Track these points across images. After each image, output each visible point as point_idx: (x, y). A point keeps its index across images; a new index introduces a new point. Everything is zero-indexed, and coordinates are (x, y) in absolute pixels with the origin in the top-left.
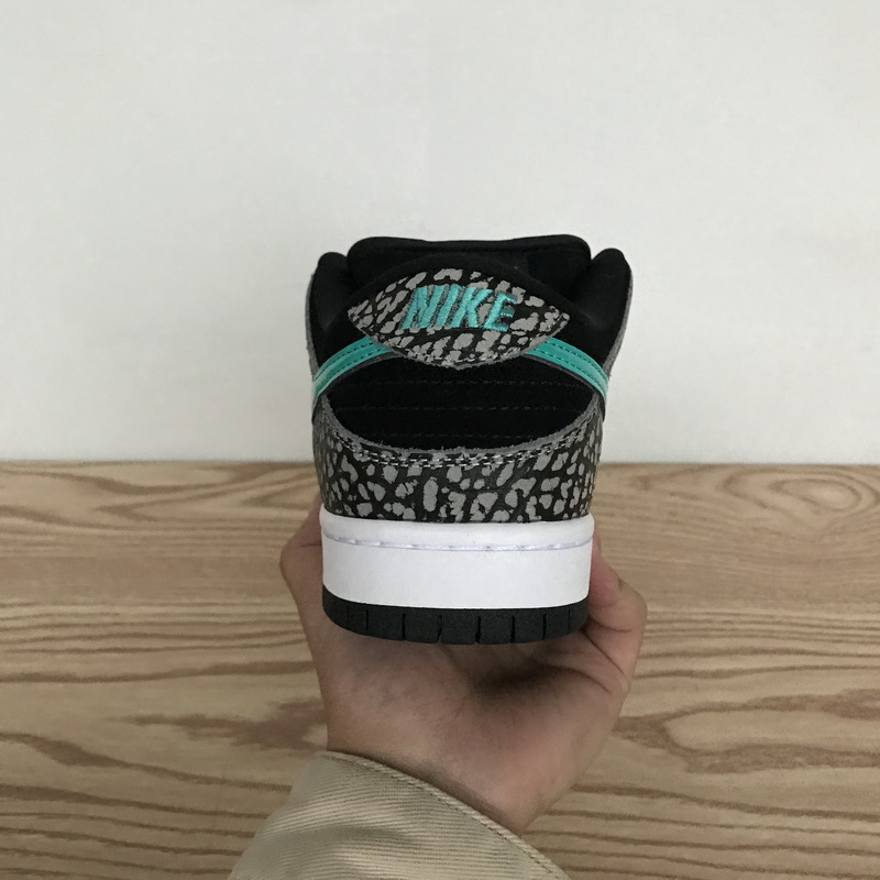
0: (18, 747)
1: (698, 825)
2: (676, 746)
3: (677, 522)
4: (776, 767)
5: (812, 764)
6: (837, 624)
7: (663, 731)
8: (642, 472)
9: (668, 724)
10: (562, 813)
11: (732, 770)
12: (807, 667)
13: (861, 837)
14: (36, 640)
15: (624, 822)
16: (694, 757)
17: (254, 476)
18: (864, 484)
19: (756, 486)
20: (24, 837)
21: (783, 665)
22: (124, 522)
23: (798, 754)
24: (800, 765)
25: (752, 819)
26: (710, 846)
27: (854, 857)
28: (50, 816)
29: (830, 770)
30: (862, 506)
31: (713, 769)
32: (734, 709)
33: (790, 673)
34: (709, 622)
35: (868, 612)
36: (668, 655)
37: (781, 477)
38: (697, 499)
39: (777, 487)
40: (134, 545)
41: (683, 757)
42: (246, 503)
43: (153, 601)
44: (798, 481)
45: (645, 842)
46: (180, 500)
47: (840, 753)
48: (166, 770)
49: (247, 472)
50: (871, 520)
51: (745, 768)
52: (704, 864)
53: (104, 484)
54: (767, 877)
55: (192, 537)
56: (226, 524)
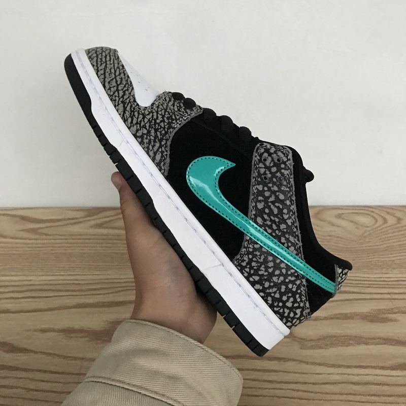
2: (295, 337)
4: (342, 346)
5: (357, 344)
6: (368, 279)
11: (322, 348)
12: (354, 299)
13: (380, 377)
15: (271, 373)
16: (303, 342)
19: (330, 216)
23: (350, 340)
24: (353, 345)
25: (331, 370)
26: (311, 383)
27: (377, 386)
29: (365, 347)
31: (312, 347)
32: (323, 319)
33: (347, 302)
35: (382, 273)
37: (342, 212)
39: (339, 216)
40: (39, 247)
41: (298, 342)
42: (92, 227)
43: (48, 273)
44: (349, 213)
45: (281, 382)
46: (61, 226)
47: (369, 338)
48: (55, 354)
49: (93, 212)
50: (383, 231)
51: (326, 346)
52: (309, 392)
53: (24, 219)
54: (337, 397)
55: (67, 243)
56: (83, 237)
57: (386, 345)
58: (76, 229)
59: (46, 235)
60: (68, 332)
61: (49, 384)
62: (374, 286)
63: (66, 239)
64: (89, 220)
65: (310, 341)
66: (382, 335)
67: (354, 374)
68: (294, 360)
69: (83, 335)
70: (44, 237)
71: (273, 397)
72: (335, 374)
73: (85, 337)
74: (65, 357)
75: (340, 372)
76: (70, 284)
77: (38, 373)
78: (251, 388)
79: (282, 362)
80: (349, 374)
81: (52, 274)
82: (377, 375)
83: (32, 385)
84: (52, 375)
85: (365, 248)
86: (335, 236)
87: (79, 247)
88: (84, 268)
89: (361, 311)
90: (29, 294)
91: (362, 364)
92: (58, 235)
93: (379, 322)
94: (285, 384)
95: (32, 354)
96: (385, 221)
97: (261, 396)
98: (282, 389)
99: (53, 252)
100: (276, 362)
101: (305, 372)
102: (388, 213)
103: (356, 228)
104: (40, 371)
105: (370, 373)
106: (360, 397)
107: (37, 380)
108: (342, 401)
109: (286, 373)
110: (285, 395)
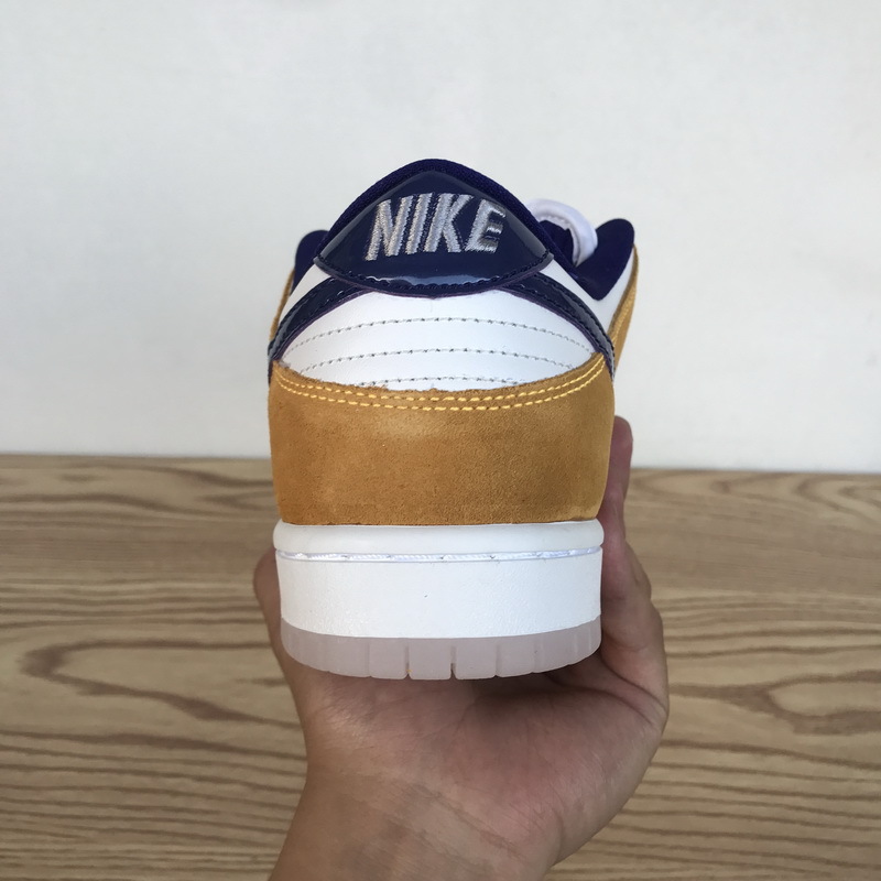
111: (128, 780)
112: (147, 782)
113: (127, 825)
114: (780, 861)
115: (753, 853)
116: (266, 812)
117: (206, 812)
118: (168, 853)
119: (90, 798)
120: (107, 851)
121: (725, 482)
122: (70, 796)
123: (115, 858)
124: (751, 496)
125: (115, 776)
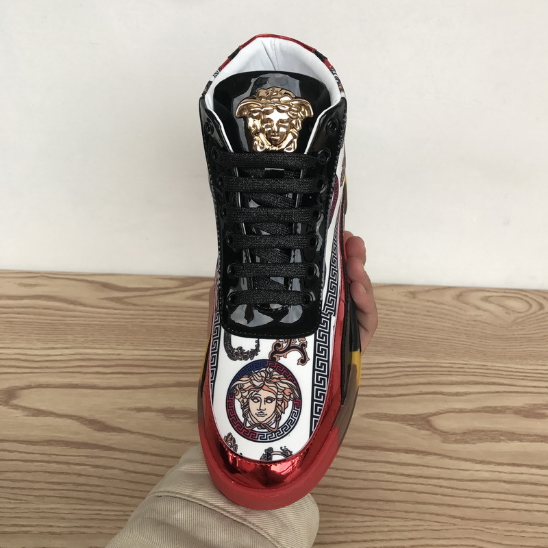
0: (69, 421)
1: (449, 469)
2: (435, 429)
3: (431, 316)
4: (489, 441)
5: (510, 440)
6: (522, 371)
7: (428, 422)
8: (412, 290)
9: (430, 418)
10: (375, 462)
11: (467, 442)
12: (505, 392)
13: (536, 476)
14: (73, 367)
15: (409, 467)
16: (445, 435)
17: (193, 284)
18: (533, 299)
19: (474, 298)
20: (79, 467)
21: (493, 390)
22: (118, 306)
23: (502, 435)
24: (503, 440)
25: (478, 467)
26: (456, 480)
27: (534, 486)
28: (92, 457)
29: (519, 443)
30: (532, 310)
31: (456, 441)
32: (466, 412)
33: (496, 394)
34: (451, 367)
35: (538, 365)
36: (429, 384)
37: (489, 294)
38: (443, 304)
39: (486, 299)
40: (126, 319)
41: (440, 435)
42: (188, 298)
43: (138, 347)
44: (498, 296)
45: (421, 477)
46: (150, 295)
47: (524, 435)
48: (153, 435)
49: (188, 282)
50: (538, 318)
51: (473, 441)
52: (453, 488)
53: (106, 286)
54: (485, 495)
55: (159, 315)
56: (178, 309)
57: (544, 443)
58: (169, 300)
59: (134, 305)
60: (168, 412)
61: (151, 466)
62: (529, 378)
63: (157, 311)
64: (184, 291)
65: (454, 434)
66: (539, 432)
67: (506, 472)
68: (435, 454)
69: (185, 416)
70: (131, 307)
71: (412, 491)
72: (484, 471)
73: (189, 418)
74: (166, 439)
75: (490, 469)
76: (166, 360)
77: (136, 454)
78: (387, 481)
79: (420, 456)
80: (500, 472)
81: (145, 348)
82: (533, 474)
83: (130, 467)
84: (153, 458)
85: (517, 336)
86: (481, 322)
87: (174, 320)
88: (182, 343)
89: (514, 405)
90: (119, 369)
91: (514, 462)
92: (148, 305)
93: (535, 417)
94: (426, 480)
95: (128, 434)
96: (542, 307)
97: (398, 490)
98: (423, 484)
99: (144, 324)
100: (414, 455)
101: (448, 467)
102: (545, 298)
103: (506, 313)
104: (138, 452)
105: (525, 472)
106: (513, 496)
107: (137, 462)
108: (492, 499)
109: (425, 468)
110: (425, 491)
111: (54, 467)
112: (64, 468)
113: (51, 493)
114: (428, 517)
115: (413, 512)
116: (132, 486)
117: (98, 486)
118: (74, 509)
119: (29, 477)
120: (39, 508)
121: (413, 292)
122: (18, 476)
123: (43, 512)
124: (428, 301)
125: (45, 464)
